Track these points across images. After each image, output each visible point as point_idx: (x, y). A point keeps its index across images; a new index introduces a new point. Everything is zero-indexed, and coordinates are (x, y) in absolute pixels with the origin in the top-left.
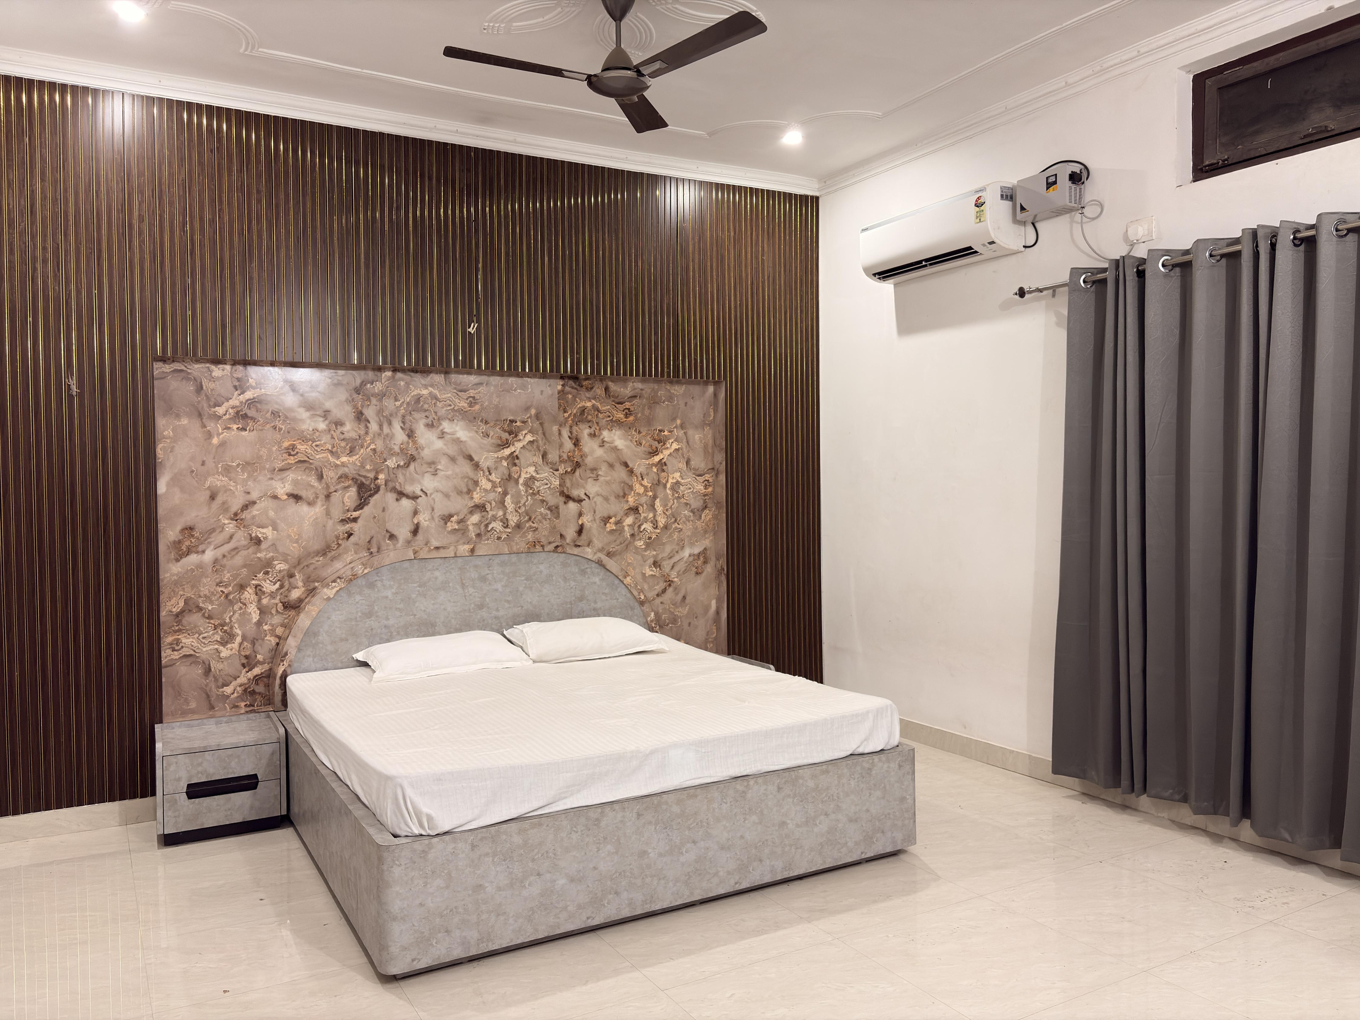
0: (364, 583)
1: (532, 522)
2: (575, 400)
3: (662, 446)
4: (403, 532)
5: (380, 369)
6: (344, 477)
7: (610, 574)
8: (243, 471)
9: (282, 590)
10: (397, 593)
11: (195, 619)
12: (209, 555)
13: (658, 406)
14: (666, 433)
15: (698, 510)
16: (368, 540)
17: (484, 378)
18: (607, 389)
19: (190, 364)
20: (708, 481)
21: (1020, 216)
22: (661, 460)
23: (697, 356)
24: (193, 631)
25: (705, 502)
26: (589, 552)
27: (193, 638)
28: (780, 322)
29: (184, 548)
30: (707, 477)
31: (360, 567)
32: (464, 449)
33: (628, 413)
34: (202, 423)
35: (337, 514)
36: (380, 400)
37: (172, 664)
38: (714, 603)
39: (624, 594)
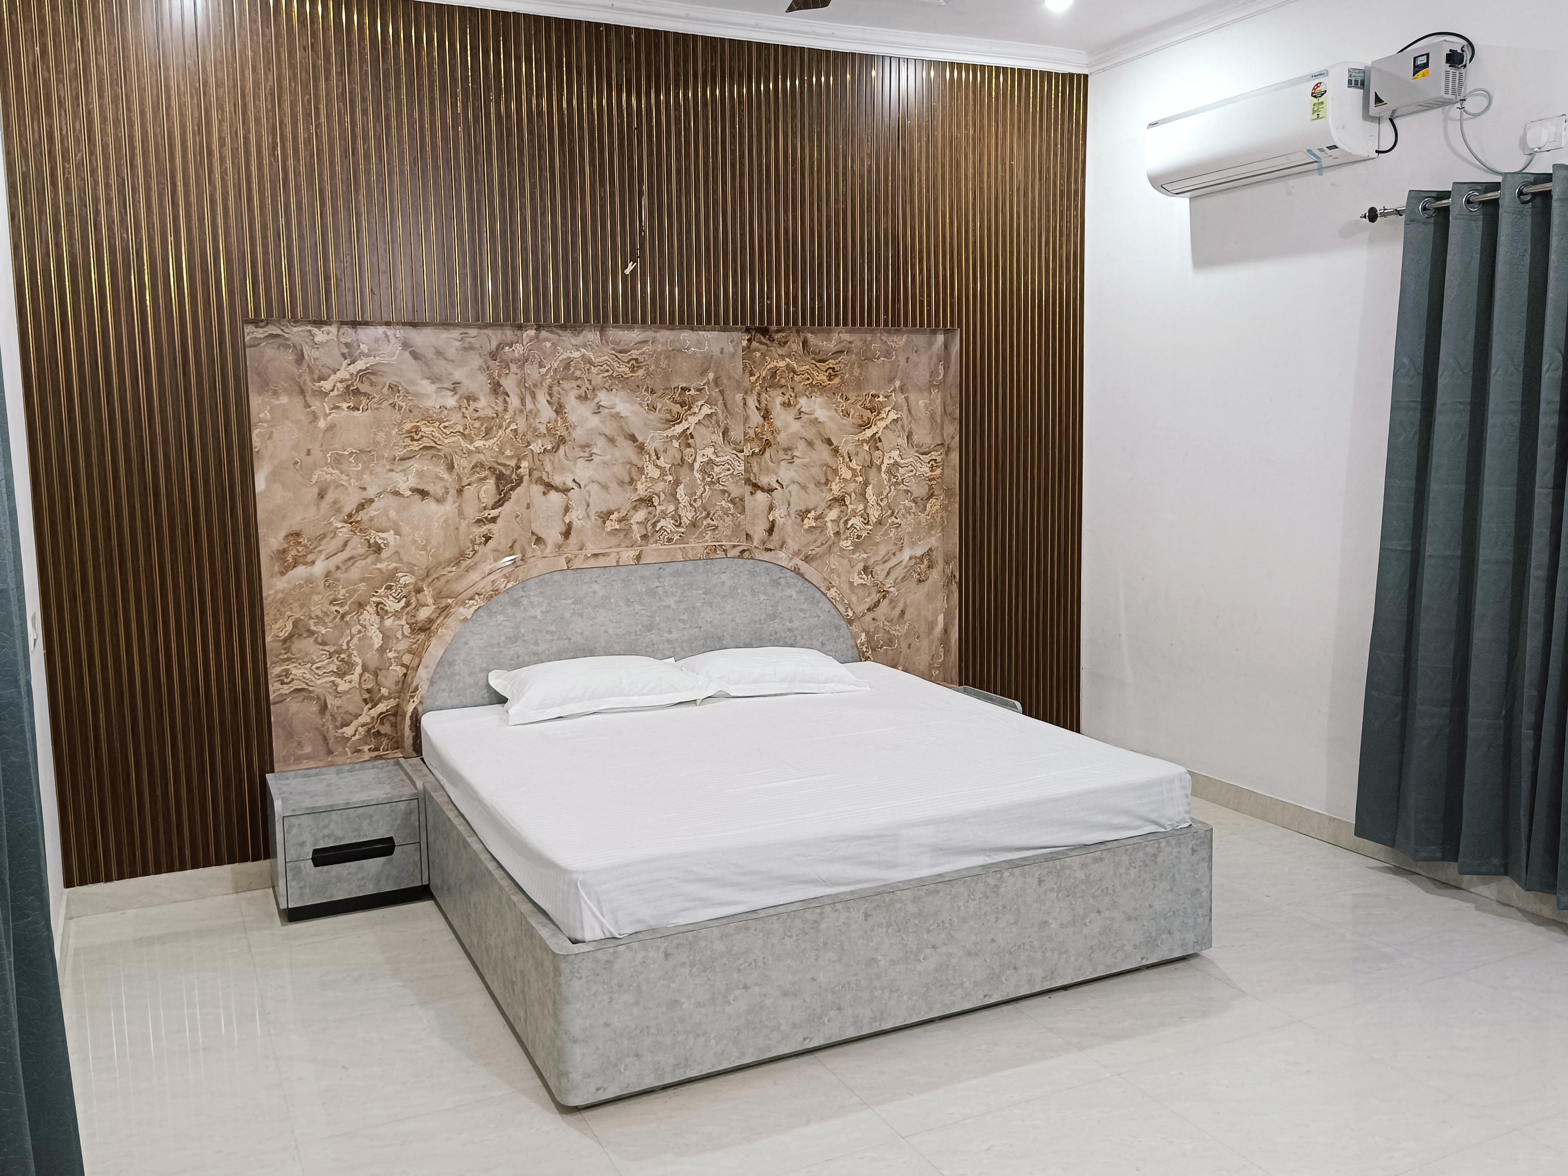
0: (507, 600)
1: (711, 519)
2: (764, 359)
3: (875, 416)
4: (553, 535)
5: (520, 327)
6: (480, 465)
7: (810, 585)
8: (357, 462)
9: (408, 609)
10: (547, 612)
11: (306, 645)
12: (320, 567)
13: (871, 363)
14: (881, 399)
15: (922, 499)
16: (510, 545)
17: (649, 334)
18: (805, 343)
19: (287, 327)
20: (935, 460)
21: (1374, 110)
22: (875, 434)
23: (923, 297)
24: (304, 660)
25: (931, 487)
26: (782, 557)
27: (305, 669)
28: (1033, 248)
29: (290, 558)
30: (934, 455)
31: (502, 580)
32: (625, 428)
33: (832, 373)
34: (306, 401)
35: (472, 513)
36: (522, 367)
37: (282, 699)
38: (941, 618)
39: (827, 609)
